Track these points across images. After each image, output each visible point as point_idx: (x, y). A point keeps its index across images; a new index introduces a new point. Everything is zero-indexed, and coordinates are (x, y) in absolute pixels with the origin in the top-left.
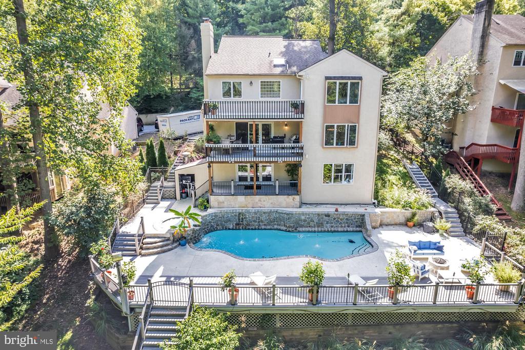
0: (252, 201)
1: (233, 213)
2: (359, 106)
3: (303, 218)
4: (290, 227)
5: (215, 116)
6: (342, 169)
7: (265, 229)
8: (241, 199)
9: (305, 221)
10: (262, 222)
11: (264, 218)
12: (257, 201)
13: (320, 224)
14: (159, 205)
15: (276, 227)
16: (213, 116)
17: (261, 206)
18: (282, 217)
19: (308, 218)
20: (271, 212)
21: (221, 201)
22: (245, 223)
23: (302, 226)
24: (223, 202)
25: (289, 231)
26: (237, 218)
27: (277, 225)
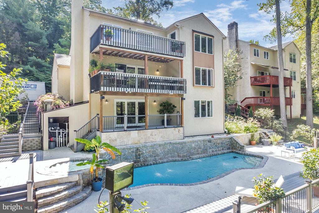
0: (144, 135)
1: (130, 149)
2: (213, 56)
3: (193, 145)
4: (184, 156)
5: (110, 42)
6: (205, 105)
7: (162, 163)
8: (134, 134)
9: (195, 148)
10: (157, 155)
11: (159, 151)
12: (149, 136)
13: (205, 151)
14: (21, 157)
15: (171, 159)
16: (107, 41)
17: (153, 140)
18: (175, 147)
19: (197, 145)
20: (165, 144)
21: (113, 138)
22: (142, 159)
23: (193, 154)
24: (116, 140)
25: (185, 160)
26: (134, 154)
27: (171, 157)
